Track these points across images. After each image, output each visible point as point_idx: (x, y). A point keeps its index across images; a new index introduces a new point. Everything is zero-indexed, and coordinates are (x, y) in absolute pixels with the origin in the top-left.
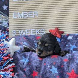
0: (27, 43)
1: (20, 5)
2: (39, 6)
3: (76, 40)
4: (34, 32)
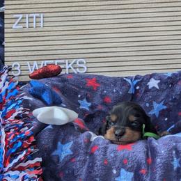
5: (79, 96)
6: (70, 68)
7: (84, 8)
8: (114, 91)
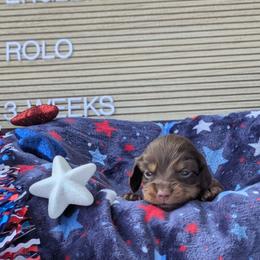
1: (29, 18)
2: (95, 21)
4: (79, 106)
5: (90, 144)
6: (90, 109)
7: (110, 26)
8: (138, 134)
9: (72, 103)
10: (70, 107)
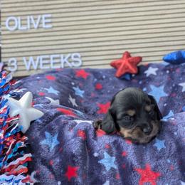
0: (55, 89)
3: (163, 75)
6: (65, 63)
8: (104, 77)
9: (54, 59)
10: (52, 61)
